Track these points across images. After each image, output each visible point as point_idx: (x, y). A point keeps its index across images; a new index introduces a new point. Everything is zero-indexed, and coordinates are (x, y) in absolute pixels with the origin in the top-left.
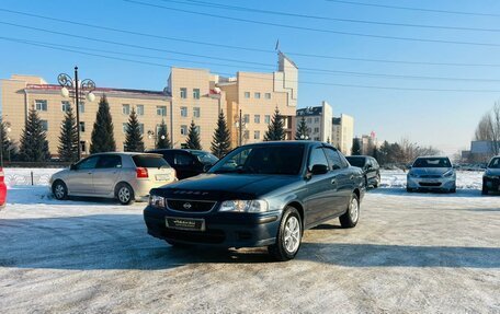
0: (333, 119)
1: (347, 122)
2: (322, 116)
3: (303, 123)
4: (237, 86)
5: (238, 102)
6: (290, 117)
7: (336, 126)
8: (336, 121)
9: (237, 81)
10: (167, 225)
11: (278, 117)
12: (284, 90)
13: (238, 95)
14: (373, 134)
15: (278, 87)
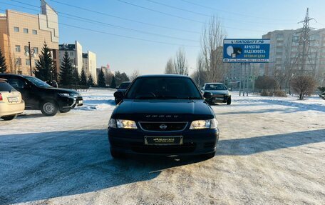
0: (83, 54)
1: (92, 56)
2: (76, 51)
3: (66, 56)
4: (7, 20)
5: (8, 35)
6: (54, 50)
7: (85, 59)
8: (85, 56)
9: (7, 17)
10: (146, 143)
11: (46, 50)
12: (47, 29)
13: (8, 29)
14: (108, 66)
15: (43, 26)
